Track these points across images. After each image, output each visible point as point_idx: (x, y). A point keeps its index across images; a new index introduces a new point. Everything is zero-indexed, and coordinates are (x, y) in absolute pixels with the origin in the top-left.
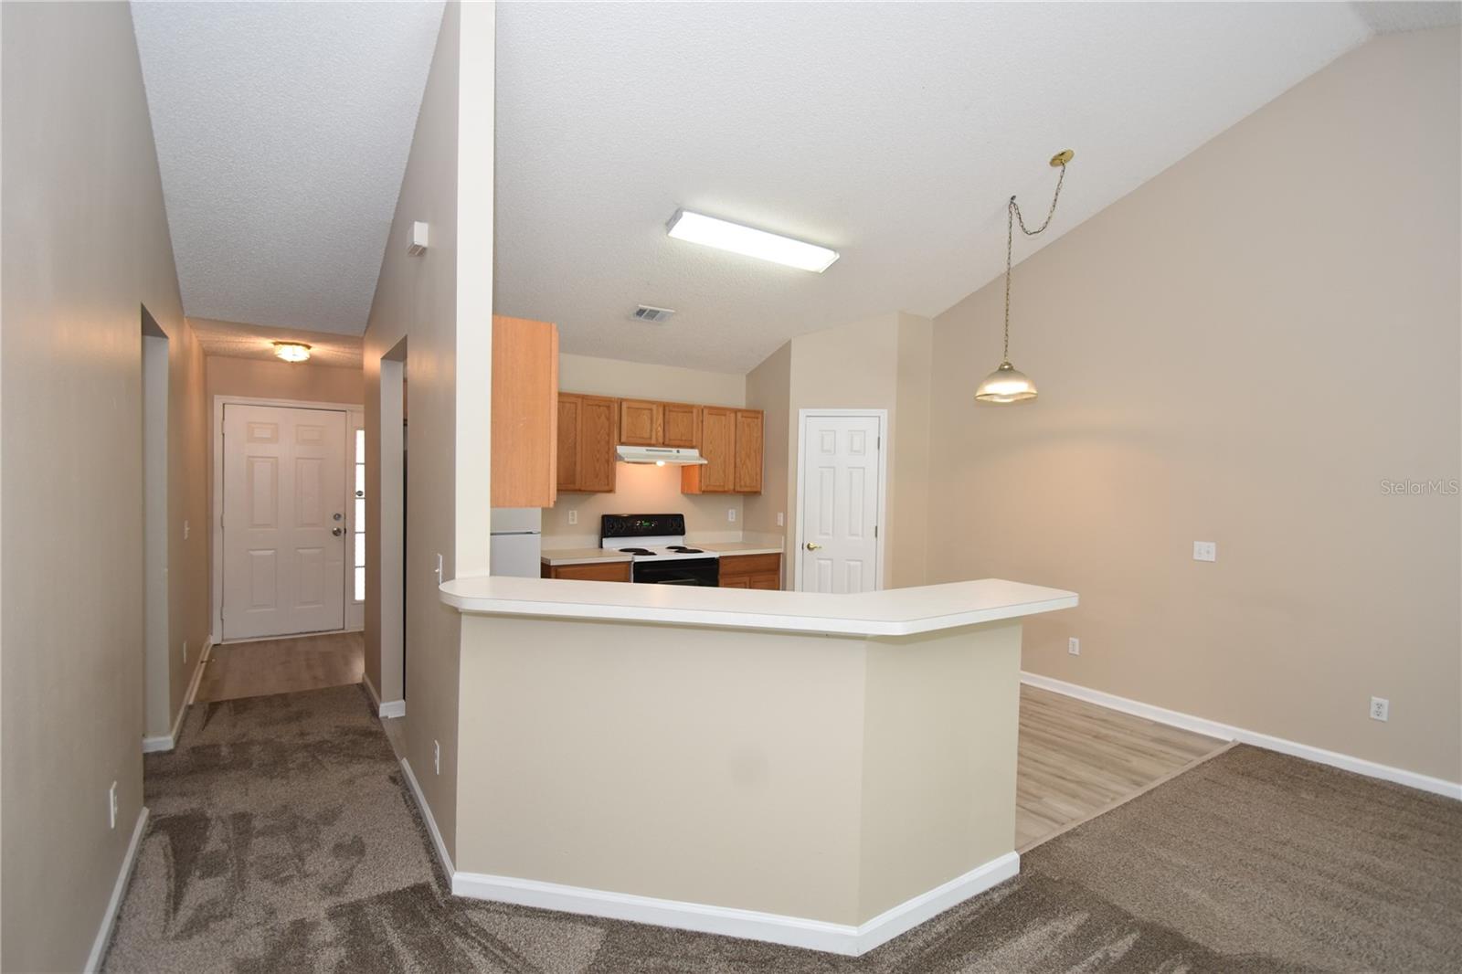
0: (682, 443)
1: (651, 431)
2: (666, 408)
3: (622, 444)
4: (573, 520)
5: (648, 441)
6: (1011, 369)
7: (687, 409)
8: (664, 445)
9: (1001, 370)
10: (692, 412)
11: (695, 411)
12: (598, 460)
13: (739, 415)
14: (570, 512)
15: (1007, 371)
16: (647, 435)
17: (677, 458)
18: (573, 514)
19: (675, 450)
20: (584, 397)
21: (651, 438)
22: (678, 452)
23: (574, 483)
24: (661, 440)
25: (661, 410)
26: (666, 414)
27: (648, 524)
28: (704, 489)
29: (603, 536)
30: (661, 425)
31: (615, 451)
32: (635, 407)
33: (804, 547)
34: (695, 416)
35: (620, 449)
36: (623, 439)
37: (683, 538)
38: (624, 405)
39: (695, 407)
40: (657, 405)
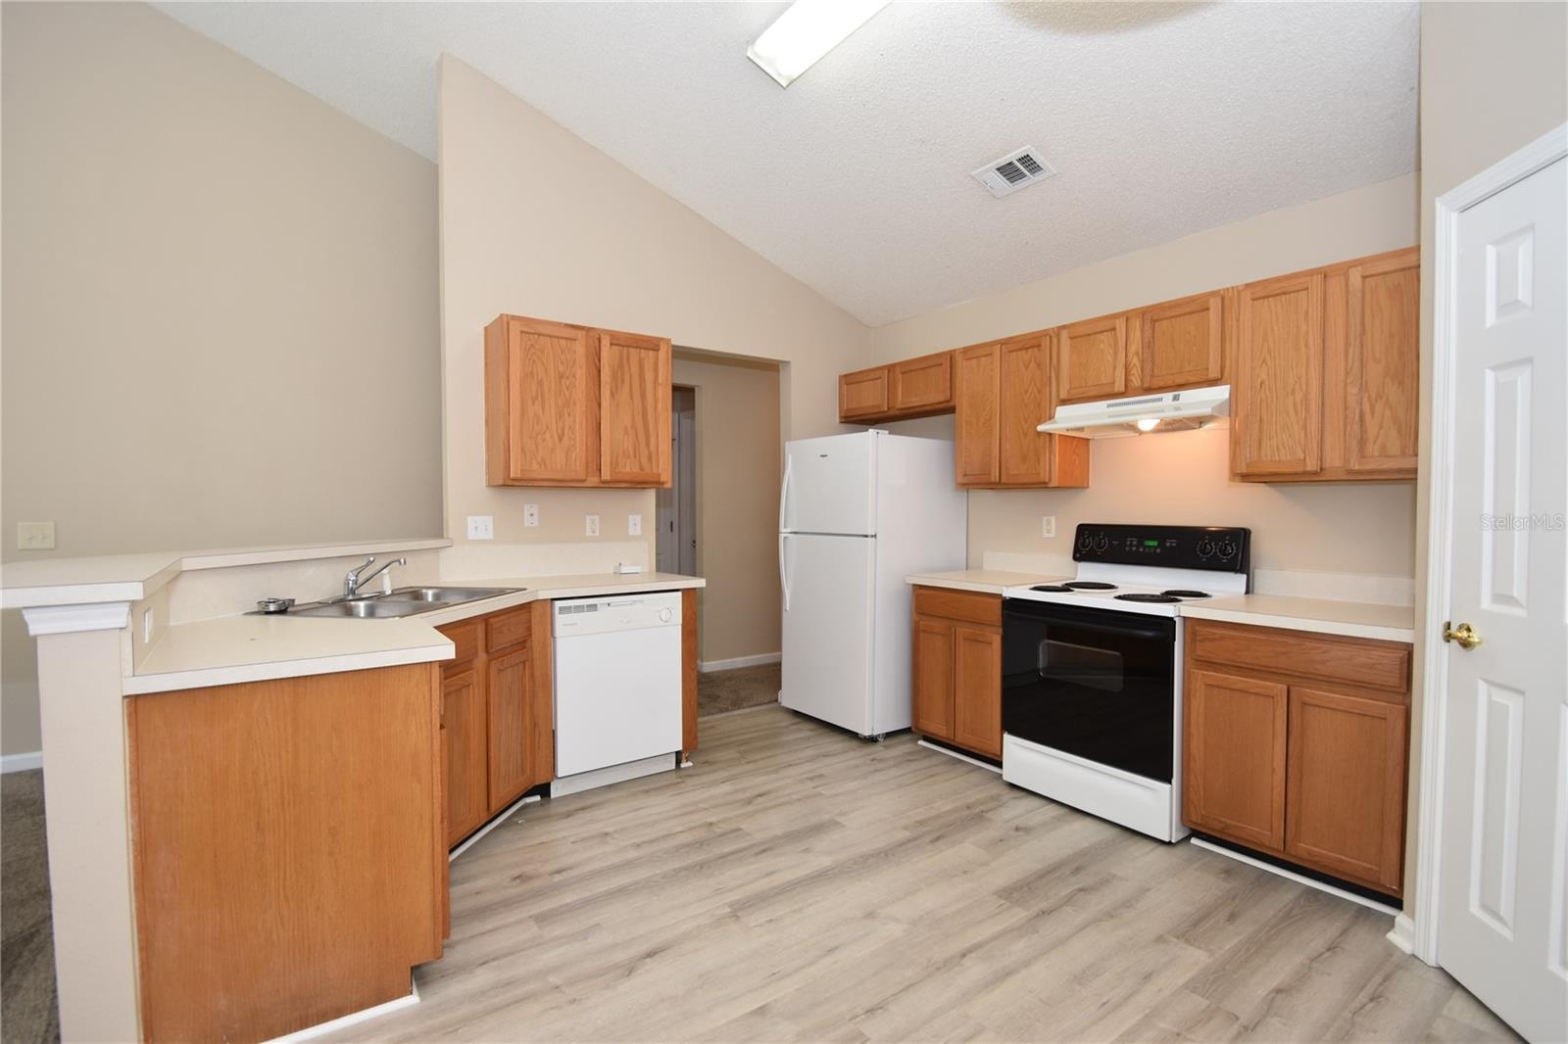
0: (1180, 380)
1: (1114, 371)
2: (1152, 316)
3: (1064, 402)
4: (1049, 531)
5: (1109, 390)
7: (1195, 306)
8: (1149, 390)
11: (1214, 305)
12: (1026, 435)
13: (1355, 277)
14: (1041, 518)
16: (1110, 380)
17: (1177, 410)
18: (1049, 521)
19: (1168, 397)
20: (1004, 343)
21: (1115, 383)
22: (1176, 398)
23: (990, 474)
24: (1136, 381)
25: (1137, 324)
26: (1148, 326)
27: (1155, 543)
28: (1244, 470)
29: (1075, 559)
30: (1137, 353)
31: (1051, 417)
32: (1084, 333)
33: (1448, 638)
34: (1213, 315)
35: (1062, 412)
36: (1063, 395)
37: (1245, 576)
38: (1064, 334)
39: (1213, 294)
40: (1127, 316)
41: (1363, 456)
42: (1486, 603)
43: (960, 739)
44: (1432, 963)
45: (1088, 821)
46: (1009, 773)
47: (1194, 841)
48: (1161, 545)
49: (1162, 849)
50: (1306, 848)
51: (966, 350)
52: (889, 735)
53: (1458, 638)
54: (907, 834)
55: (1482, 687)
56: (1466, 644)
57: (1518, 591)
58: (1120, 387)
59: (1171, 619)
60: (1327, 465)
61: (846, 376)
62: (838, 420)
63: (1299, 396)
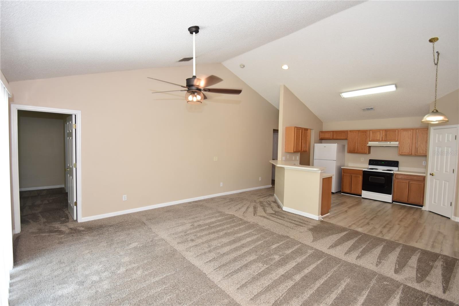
0: (391, 140)
1: (380, 137)
2: (386, 131)
3: (370, 141)
4: (362, 160)
5: (379, 140)
6: (437, 111)
7: (393, 130)
8: (386, 141)
9: (433, 112)
10: (396, 131)
11: (397, 131)
14: (362, 158)
15: (436, 112)
16: (379, 139)
17: (390, 144)
18: (362, 159)
20: (359, 131)
21: (380, 139)
22: (390, 143)
24: (384, 139)
25: (384, 132)
26: (386, 132)
27: (383, 163)
28: (400, 153)
29: (369, 165)
30: (384, 136)
31: (368, 143)
32: (374, 131)
33: (430, 174)
34: (397, 132)
35: (369, 143)
36: (370, 140)
37: (398, 168)
38: (371, 131)
39: (397, 129)
40: (382, 130)
41: (417, 153)
42: (435, 171)
43: (352, 192)
44: (428, 210)
45: (378, 202)
46: (362, 196)
47: (393, 203)
48: (385, 163)
49: (390, 204)
50: (411, 201)
51: (350, 131)
52: (336, 192)
53: (432, 175)
54: (356, 203)
55: (434, 180)
56: (433, 175)
57: (439, 170)
58: (381, 140)
59: (392, 173)
60: (412, 153)
61: (321, 132)
62: (319, 139)
63: (409, 145)
